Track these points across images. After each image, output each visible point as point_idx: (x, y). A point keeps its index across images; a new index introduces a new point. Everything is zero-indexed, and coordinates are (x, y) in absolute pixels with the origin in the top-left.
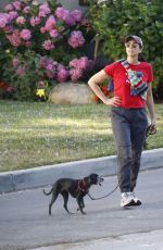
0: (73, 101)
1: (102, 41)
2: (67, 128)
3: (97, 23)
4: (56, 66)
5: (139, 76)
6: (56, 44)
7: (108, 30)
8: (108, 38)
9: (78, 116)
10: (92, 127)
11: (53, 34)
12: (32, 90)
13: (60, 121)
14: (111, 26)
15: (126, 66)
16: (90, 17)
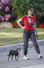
0: (6, 27)
1: (15, 10)
2: (4, 35)
3: (13, 4)
4: (1, 17)
5: (32, 20)
7: (17, 6)
8: (17, 9)
9: (7, 32)
10: (12, 35)
13: (2, 33)
14: (17, 5)
15: (28, 17)
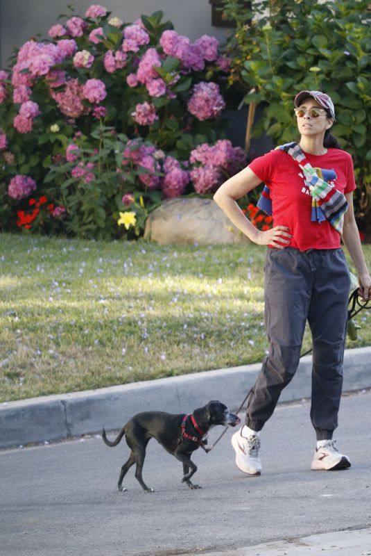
0: (199, 237)
1: (262, 106)
2: (185, 297)
3: (251, 65)
4: (161, 162)
6: (161, 112)
7: (278, 81)
8: (278, 99)
9: (209, 272)
10: (242, 297)
11: (154, 89)
12: (109, 214)
13: (171, 283)
14: (282, 71)
15: (300, 158)
16: (236, 52)
